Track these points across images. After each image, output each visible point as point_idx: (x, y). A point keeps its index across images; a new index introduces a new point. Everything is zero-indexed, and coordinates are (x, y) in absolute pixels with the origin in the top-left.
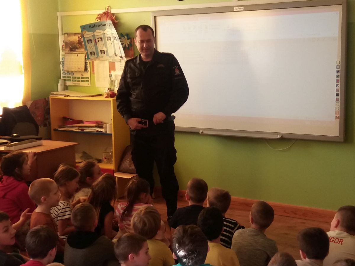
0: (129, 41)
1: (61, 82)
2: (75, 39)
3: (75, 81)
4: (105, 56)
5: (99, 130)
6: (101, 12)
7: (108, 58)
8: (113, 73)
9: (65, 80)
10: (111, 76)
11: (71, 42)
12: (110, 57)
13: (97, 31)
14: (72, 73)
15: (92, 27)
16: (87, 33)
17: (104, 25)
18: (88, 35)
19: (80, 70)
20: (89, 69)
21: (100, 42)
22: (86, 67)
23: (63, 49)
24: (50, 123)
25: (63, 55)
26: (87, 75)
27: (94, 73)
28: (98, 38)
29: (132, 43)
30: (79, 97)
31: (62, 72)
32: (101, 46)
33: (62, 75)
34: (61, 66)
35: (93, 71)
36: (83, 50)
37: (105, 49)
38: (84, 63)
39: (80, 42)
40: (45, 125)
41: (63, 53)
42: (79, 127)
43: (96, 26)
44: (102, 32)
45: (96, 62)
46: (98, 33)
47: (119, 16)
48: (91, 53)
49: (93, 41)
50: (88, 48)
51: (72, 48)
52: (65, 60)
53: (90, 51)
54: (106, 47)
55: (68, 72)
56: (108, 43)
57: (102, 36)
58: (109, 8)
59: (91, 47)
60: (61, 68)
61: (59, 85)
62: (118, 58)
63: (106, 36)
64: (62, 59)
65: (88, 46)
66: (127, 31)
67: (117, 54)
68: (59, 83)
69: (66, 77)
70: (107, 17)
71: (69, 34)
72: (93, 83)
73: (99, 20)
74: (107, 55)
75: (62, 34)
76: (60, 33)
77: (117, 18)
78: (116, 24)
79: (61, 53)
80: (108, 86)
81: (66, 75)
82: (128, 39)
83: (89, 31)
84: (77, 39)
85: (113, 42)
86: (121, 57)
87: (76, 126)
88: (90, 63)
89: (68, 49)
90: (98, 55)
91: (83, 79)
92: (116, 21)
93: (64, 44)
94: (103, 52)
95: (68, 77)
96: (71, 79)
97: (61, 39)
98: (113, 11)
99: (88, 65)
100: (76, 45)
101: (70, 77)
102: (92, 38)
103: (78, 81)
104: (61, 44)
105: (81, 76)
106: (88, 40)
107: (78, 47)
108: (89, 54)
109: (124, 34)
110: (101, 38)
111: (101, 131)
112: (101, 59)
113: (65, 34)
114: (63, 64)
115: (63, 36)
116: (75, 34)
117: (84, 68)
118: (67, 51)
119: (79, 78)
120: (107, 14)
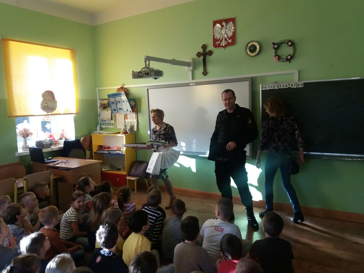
0: (135, 103)
1: (98, 126)
2: (106, 102)
3: (106, 125)
4: (122, 111)
5: (118, 152)
6: (119, 87)
7: (123, 112)
8: (126, 120)
9: (101, 125)
10: (125, 122)
11: (104, 104)
12: (125, 112)
13: (117, 97)
14: (105, 121)
15: (114, 95)
16: (111, 99)
17: (121, 94)
18: (112, 100)
19: (109, 119)
20: (113, 118)
21: (119, 103)
22: (112, 117)
23: (99, 108)
24: (92, 149)
25: (99, 111)
26: (113, 122)
27: (116, 121)
28: (118, 102)
29: (136, 104)
30: (107, 134)
31: (99, 120)
32: (119, 106)
33: (99, 122)
34: (99, 117)
35: (116, 120)
36: (110, 108)
37: (122, 108)
38: (111, 115)
39: (108, 104)
40: (89, 150)
41: (100, 110)
42: (108, 151)
43: (116, 95)
44: (120, 98)
45: (117, 115)
46: (118, 98)
47: (129, 89)
48: (114, 109)
49: (115, 103)
50: (112, 107)
51: (105, 107)
52: (101, 113)
53: (113, 109)
54: (122, 106)
55: (103, 121)
56: (123, 104)
57: (120, 100)
58: (124, 85)
59: (113, 106)
60: (99, 118)
61: (98, 127)
62: (129, 112)
63: (122, 100)
64: (99, 113)
65: (112, 106)
66: (134, 98)
67: (128, 110)
68: (97, 126)
69: (101, 123)
70: (122, 90)
71: (103, 100)
72: (116, 126)
73: (118, 92)
74: (123, 111)
75: (99, 100)
76: (98, 99)
77: (127, 90)
78: (127, 94)
79: (99, 110)
80: (123, 127)
81: (102, 122)
82: (134, 102)
83: (112, 98)
84: (107, 102)
85: (126, 103)
86: (130, 112)
87: (106, 150)
88: (114, 115)
89: (102, 108)
90: (118, 111)
91: (111, 124)
92: (127, 92)
93: (100, 105)
94: (120, 109)
95: (103, 123)
96: (104, 124)
97: (99, 102)
98: (125, 87)
99: (113, 116)
100: (106, 105)
101: (104, 123)
102: (114, 102)
103: (108, 125)
104: (99, 105)
105: (109, 122)
106: (112, 103)
107: (108, 106)
108: (113, 110)
109: (132, 99)
110: (119, 101)
111: (119, 153)
112: (120, 113)
113: (101, 99)
114: (100, 116)
115: (100, 101)
116: (106, 99)
117: (111, 118)
118: (102, 109)
119: (108, 123)
120: (122, 88)
